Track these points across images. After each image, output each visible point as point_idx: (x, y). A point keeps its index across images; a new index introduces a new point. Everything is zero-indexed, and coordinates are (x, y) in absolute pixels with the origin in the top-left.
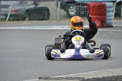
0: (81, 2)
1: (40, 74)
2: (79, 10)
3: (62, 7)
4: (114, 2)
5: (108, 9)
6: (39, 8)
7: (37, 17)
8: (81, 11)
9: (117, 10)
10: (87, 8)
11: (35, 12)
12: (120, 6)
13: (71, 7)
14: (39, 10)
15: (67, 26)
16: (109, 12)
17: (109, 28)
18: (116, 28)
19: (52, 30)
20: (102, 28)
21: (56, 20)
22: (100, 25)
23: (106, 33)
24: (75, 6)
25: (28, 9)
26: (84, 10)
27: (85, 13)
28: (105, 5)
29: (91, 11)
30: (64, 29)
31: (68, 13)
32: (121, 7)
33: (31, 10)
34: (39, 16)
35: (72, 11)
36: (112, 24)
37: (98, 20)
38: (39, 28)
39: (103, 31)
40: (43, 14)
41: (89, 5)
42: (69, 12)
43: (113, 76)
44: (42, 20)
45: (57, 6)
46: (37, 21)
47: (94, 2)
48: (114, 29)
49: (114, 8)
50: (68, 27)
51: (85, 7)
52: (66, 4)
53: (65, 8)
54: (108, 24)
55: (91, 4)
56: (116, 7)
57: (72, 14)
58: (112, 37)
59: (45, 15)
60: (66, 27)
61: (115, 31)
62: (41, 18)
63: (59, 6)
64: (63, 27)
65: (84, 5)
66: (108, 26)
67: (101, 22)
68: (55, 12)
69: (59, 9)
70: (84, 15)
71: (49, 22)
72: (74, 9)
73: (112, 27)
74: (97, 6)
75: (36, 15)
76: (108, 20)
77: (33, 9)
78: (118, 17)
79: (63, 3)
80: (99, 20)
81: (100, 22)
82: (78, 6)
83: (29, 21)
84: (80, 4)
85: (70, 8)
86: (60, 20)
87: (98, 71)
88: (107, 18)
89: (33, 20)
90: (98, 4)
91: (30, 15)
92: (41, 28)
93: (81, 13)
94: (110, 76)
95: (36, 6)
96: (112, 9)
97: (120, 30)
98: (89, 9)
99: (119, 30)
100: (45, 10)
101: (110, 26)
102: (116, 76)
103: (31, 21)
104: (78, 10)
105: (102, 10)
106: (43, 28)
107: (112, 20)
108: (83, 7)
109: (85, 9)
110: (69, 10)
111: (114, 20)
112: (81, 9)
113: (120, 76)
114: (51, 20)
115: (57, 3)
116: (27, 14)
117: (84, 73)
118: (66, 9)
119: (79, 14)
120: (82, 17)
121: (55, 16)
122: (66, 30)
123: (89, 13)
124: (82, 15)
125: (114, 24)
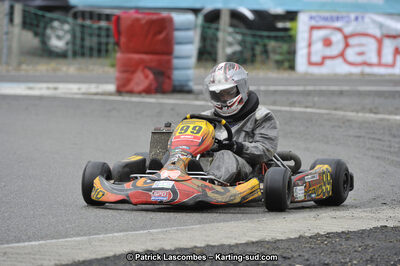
0: (88, 9)
2: (82, 33)
3: (26, 24)
4: (196, 11)
5: (178, 35)
8: (87, 38)
9: (204, 38)
10: (108, 29)
12: (214, 26)
13: (56, 24)
15: (44, 85)
16: (180, 43)
17: (179, 96)
18: (201, 96)
20: (159, 96)
21: (8, 64)
22: (150, 85)
23: (172, 109)
24: (70, 20)
26: (99, 36)
27: (100, 44)
28: (170, 20)
29: (123, 40)
30: (36, 92)
31: (44, 42)
32: (217, 29)
35: (59, 38)
36: (191, 84)
37: (146, 67)
39: (161, 104)
41: (118, 18)
42: (49, 38)
43: (208, 246)
45: (11, 20)
47: (132, 11)
48: (197, 99)
49: (198, 32)
50: (48, 88)
51: (103, 24)
52: (40, 13)
53: (37, 26)
54: (176, 83)
55: (123, 16)
56: (203, 27)
57: (56, 47)
60: (41, 89)
61: (201, 106)
63: (18, 18)
64: (30, 88)
65: (100, 17)
66: (178, 88)
67: (154, 74)
68: (4, 37)
69: (17, 29)
70: (99, 51)
72: (67, 32)
73: (190, 92)
74: (144, 22)
76: (177, 69)
78: (206, 60)
79: (33, 11)
80: (150, 69)
81: (151, 76)
82: (80, 21)
84: (87, 16)
85: (52, 28)
86: (20, 64)
87: (159, 230)
88: (176, 62)
90: (148, 17)
93: (87, 43)
94: (198, 245)
96: (190, 34)
98: (118, 33)
101: (182, 90)
102: (218, 246)
104: (78, 34)
105: (161, 36)
107: (188, 68)
108: (96, 25)
109: (103, 33)
110: (49, 31)
111: (197, 71)
112: (87, 31)
113: (230, 246)
115: (12, 8)
117: (116, 234)
118: (40, 30)
119: (82, 47)
120: (91, 56)
121: (5, 51)
122: (41, 98)
123: (117, 43)
124: (91, 49)
125: (196, 84)
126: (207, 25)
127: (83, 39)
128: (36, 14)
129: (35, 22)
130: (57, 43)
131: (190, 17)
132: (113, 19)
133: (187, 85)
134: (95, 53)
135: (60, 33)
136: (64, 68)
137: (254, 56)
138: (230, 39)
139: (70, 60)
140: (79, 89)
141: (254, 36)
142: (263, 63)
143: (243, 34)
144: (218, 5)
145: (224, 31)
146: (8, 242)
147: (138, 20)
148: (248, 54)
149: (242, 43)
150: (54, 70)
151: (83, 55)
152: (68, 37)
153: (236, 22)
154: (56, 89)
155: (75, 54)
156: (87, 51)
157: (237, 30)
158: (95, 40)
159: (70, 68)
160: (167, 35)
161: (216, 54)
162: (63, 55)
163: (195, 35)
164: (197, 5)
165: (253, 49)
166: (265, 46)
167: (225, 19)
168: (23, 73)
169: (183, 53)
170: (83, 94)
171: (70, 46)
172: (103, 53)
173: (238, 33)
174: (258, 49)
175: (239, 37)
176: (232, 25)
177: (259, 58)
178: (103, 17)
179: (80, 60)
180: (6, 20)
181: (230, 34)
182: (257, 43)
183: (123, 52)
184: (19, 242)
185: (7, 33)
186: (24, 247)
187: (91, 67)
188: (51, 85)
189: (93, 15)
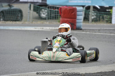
0: (52, 6)
1: (19, 70)
2: (51, 12)
3: (35, 10)
4: (83, 6)
5: (78, 13)
6: (14, 9)
7: (11, 18)
9: (85, 14)
10: (58, 12)
11: (9, 14)
12: (88, 10)
14: (14, 11)
15: (39, 27)
16: (79, 16)
17: (78, 30)
18: (85, 31)
19: (26, 31)
20: (72, 30)
21: (29, 21)
23: (76, 34)
24: (47, 9)
25: (3, 10)
26: (55, 13)
27: (55, 16)
28: (76, 9)
29: (62, 14)
31: (39, 15)
32: (89, 12)
33: (5, 12)
34: (13, 17)
35: (44, 14)
36: (82, 27)
37: (69, 22)
38: (13, 28)
39: (73, 33)
40: (16, 16)
41: (61, 8)
42: (41, 14)
43: (86, 73)
44: (15, 21)
45: (30, 9)
46: (12, 22)
47: (65, 6)
48: (83, 31)
49: (84, 12)
50: (41, 28)
51: (57, 10)
52: (38, 7)
53: (38, 10)
54: (77, 27)
55: (62, 8)
56: (85, 11)
57: (43, 17)
58: (81, 39)
59: (19, 16)
60: (38, 28)
61: (84, 33)
62: (15, 19)
63: (32, 8)
64: (35, 28)
65: (56, 8)
66: (78, 28)
67: (71, 24)
68: (28, 14)
69: (32, 11)
70: (55, 18)
71: (22, 23)
72: (46, 12)
73: (81, 29)
74: (68, 9)
75: (10, 16)
76: (77, 23)
77: (7, 10)
78: (86, 20)
79: (36, 6)
82: (50, 9)
83: (4, 22)
84: (52, 8)
85: (42, 11)
86: (33, 21)
87: (72, 69)
88: (77, 21)
89: (7, 20)
90: (69, 8)
91: (4, 16)
92: (15, 28)
93: (52, 15)
94: (83, 73)
95: (11, 8)
96: (82, 13)
97: (89, 33)
98: (61, 12)
99: (87, 33)
100: (19, 12)
101: (79, 29)
102: (89, 73)
103: (5, 22)
104: (49, 13)
105: (73, 13)
106: (17, 28)
107: (81, 23)
108: (54, 10)
109: (57, 13)
110: (41, 12)
111: (83, 23)
112: (52, 12)
113: (92, 73)
114: (25, 21)
115: (30, 5)
116: (2, 14)
118: (38, 12)
119: (51, 16)
120: (53, 19)
121: (28, 18)
122: (38, 31)
123: (60, 16)
124: (53, 17)
125: (83, 27)
126: (86, 10)
127: (51, 14)
128: (37, 7)
129: (37, 9)
130: (43, 16)
131: (82, 8)
132: (59, 8)
133: (80, 27)
134: (54, 18)
135: (44, 12)
136: (45, 23)
137: (100, 19)
138: (93, 14)
139: (47, 20)
140: (49, 28)
141: (100, 13)
142: (102, 21)
143: (97, 13)
144: (90, 5)
145: (91, 12)
146: (28, 72)
147: (66, 9)
148: (98, 19)
149: (96, 15)
150: (42, 23)
151: (51, 19)
152: (46, 14)
153: (94, 9)
154: (43, 28)
155: (48, 19)
156: (52, 18)
157: (95, 12)
158: (54, 14)
159: (47, 22)
160: (75, 13)
161: (89, 18)
162: (45, 19)
163: (83, 13)
164: (84, 5)
165: (100, 17)
166: (103, 16)
167: (92, 8)
168: (33, 24)
169: (80, 18)
170: (50, 30)
171: (47, 16)
172: (56, 18)
173: (95, 13)
174: (101, 17)
175: (96, 14)
176: (93, 10)
177: (101, 20)
178: (57, 8)
179: (50, 20)
180: (29, 9)
181: (93, 13)
182: (101, 16)
183: (62, 18)
184: (32, 72)
185: (29, 13)
186: (33, 73)
187: (53, 22)
188: (41, 27)
189: (54, 7)
